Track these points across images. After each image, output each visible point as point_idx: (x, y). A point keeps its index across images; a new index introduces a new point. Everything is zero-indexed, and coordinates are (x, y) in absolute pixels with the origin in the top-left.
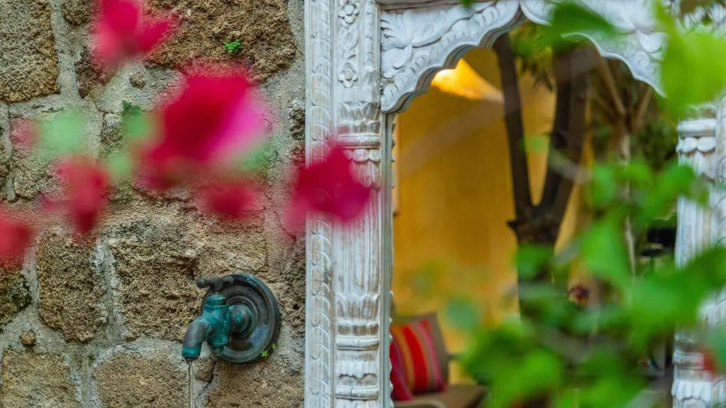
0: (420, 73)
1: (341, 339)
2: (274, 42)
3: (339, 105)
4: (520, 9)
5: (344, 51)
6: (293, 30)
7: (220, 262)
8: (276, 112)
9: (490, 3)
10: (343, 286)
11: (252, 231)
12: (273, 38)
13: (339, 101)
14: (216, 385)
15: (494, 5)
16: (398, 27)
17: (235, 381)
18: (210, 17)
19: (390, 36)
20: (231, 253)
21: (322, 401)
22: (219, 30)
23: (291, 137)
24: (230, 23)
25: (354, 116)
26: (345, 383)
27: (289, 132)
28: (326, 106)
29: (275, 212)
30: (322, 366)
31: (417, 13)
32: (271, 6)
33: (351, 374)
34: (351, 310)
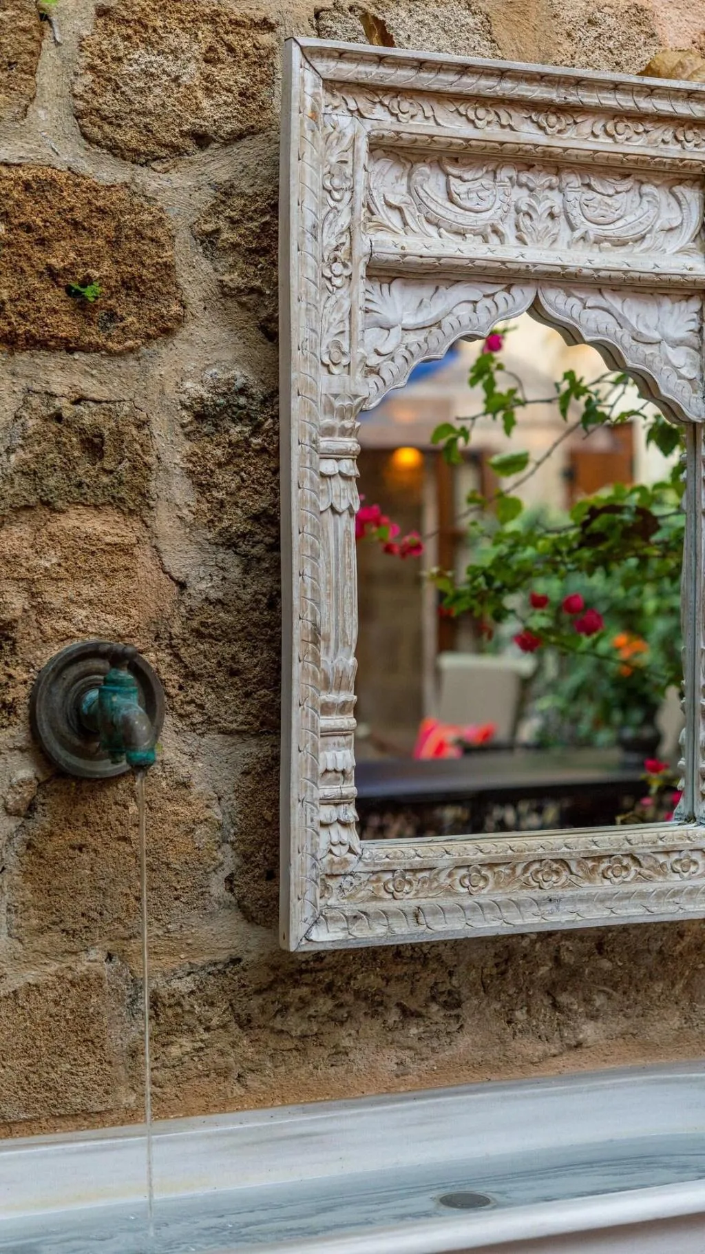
0: (414, 363)
1: (325, 722)
2: (149, 294)
3: (323, 397)
4: (537, 297)
5: (330, 324)
6: (180, 280)
7: (61, 625)
8: (155, 397)
9: (504, 286)
10: (328, 648)
11: (120, 575)
12: (151, 287)
13: (324, 392)
14: (43, 820)
15: (508, 289)
16: (384, 301)
17: (82, 808)
18: (42, 242)
19: (372, 311)
20: (81, 611)
21: (309, 810)
22: (62, 264)
23: (182, 437)
24: (80, 256)
25: (342, 414)
26: (329, 783)
27: (179, 430)
28: (314, 398)
29: (155, 547)
30: (309, 761)
31: (405, 285)
32: (152, 240)
33: (340, 768)
34: (338, 681)
